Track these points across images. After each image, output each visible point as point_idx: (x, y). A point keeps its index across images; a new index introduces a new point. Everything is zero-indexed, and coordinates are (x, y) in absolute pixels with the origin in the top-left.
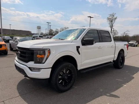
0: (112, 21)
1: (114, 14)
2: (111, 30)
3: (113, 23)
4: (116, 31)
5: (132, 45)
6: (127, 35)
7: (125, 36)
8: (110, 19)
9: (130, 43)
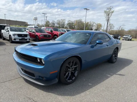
0: (109, 15)
1: (111, 8)
2: (108, 23)
3: (109, 17)
4: (112, 25)
5: (126, 39)
6: (123, 29)
7: (120, 31)
8: (107, 12)
9: (124, 37)
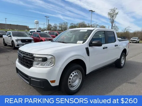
1: (115, 9)
2: (112, 25)
3: (114, 18)
4: (116, 27)
5: (134, 41)
6: (128, 31)
8: (111, 14)
9: (131, 39)
